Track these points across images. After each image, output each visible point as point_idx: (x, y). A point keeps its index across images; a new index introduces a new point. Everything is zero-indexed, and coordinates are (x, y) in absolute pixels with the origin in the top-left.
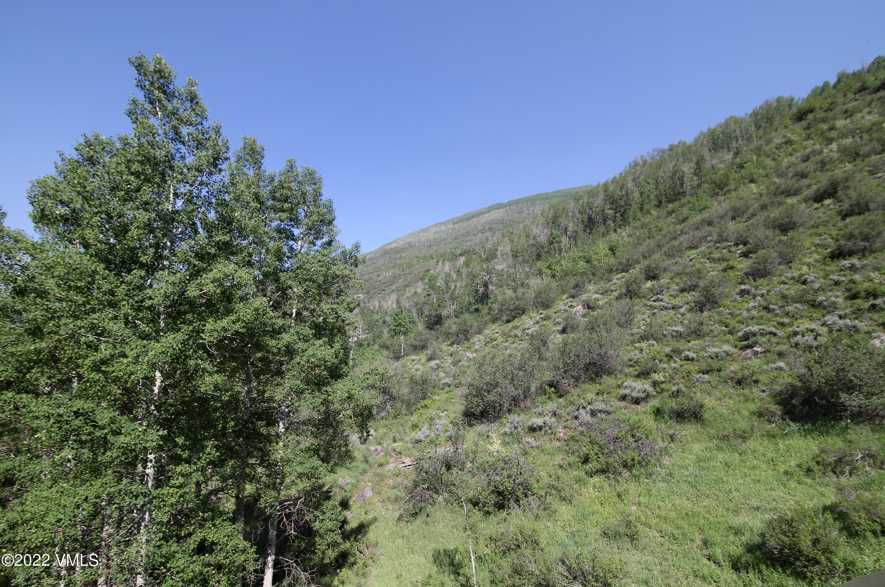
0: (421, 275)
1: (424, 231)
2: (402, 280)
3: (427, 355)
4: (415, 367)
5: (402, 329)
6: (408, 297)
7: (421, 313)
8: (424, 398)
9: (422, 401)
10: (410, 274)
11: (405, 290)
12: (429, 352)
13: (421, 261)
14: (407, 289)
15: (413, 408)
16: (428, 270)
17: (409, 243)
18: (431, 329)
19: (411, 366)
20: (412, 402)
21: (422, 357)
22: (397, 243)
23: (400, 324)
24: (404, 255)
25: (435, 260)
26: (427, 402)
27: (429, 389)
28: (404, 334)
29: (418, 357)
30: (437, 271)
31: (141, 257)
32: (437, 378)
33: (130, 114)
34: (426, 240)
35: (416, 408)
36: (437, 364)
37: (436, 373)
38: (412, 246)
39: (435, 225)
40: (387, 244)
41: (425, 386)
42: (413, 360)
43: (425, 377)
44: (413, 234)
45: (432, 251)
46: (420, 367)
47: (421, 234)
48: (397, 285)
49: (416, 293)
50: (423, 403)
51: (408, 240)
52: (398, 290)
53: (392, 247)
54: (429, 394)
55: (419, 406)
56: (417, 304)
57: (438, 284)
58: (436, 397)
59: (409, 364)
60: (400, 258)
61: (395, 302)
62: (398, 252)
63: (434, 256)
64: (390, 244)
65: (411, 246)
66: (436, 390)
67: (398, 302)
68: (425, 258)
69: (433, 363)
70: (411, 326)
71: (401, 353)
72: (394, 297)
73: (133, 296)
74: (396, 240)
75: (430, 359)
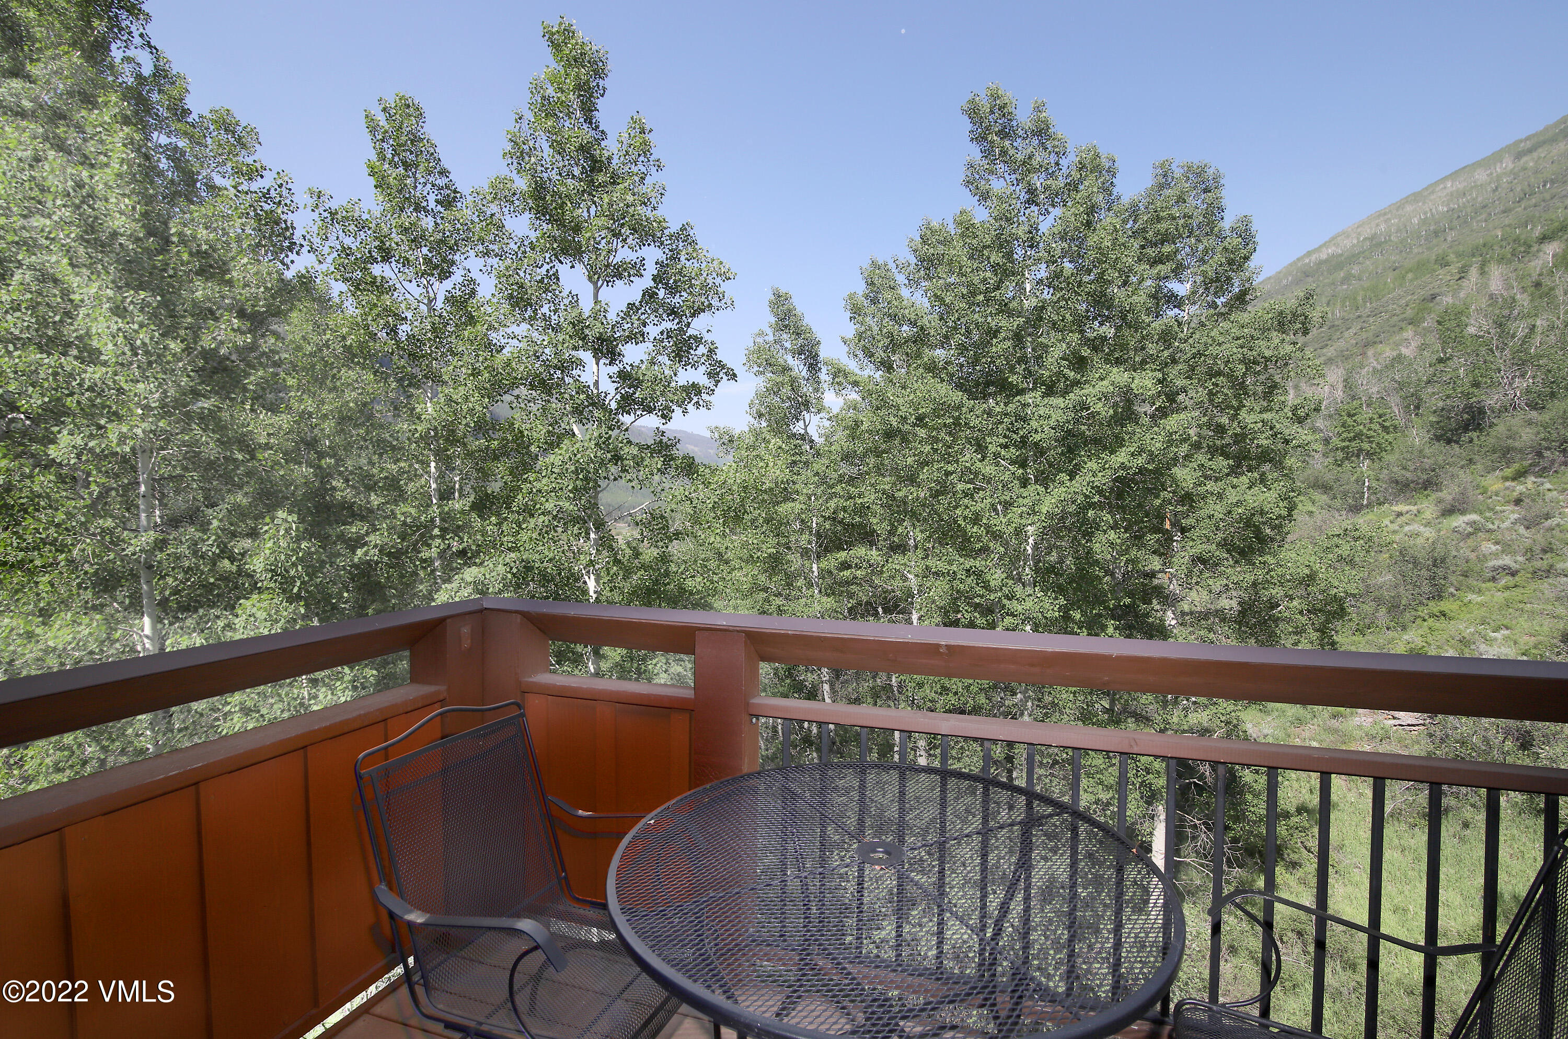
0: (1409, 313)
1: (1416, 197)
2: (1352, 331)
3: (1440, 501)
4: (1407, 528)
5: (1366, 446)
6: (1375, 371)
7: (1415, 405)
8: (1438, 596)
9: (1431, 603)
10: (1375, 314)
11: (1364, 354)
12: (1447, 494)
13: (1410, 276)
14: (1370, 352)
15: (1408, 616)
16: (1433, 297)
17: (1372, 238)
18: (1449, 442)
19: (1395, 527)
20: (1403, 602)
21: (1428, 507)
22: (1337, 245)
23: (1358, 436)
24: (1355, 270)
25: (1454, 269)
26: (1446, 605)
27: (1452, 578)
28: (1369, 455)
29: (1414, 508)
30: (1462, 295)
31: (1009, 377)
32: (1472, 556)
33: (968, 183)
34: (1424, 222)
35: (1416, 618)
36: (1472, 523)
37: (1470, 542)
38: (1380, 244)
39: (1454, 176)
40: (1309, 254)
41: (1440, 572)
42: (1399, 514)
43: (1440, 551)
44: (1381, 214)
45: (1444, 246)
46: (1422, 529)
47: (1409, 208)
48: (1341, 344)
49: (1399, 358)
50: (1434, 607)
51: (1367, 232)
52: (1344, 356)
53: (1324, 256)
54: (1452, 590)
55: (1423, 612)
56: (1401, 385)
57: (1471, 330)
58: (1471, 596)
59: (1386, 522)
60: (1346, 280)
61: (1340, 386)
62: (1339, 266)
63: (1452, 257)
64: (1318, 250)
65: (1376, 244)
66: (1472, 582)
67: (1348, 385)
68: (1420, 268)
69: (1459, 521)
70: (1390, 437)
71: (1362, 498)
72: (1335, 375)
73: (1017, 429)
74: (1333, 239)
75: (1449, 512)
